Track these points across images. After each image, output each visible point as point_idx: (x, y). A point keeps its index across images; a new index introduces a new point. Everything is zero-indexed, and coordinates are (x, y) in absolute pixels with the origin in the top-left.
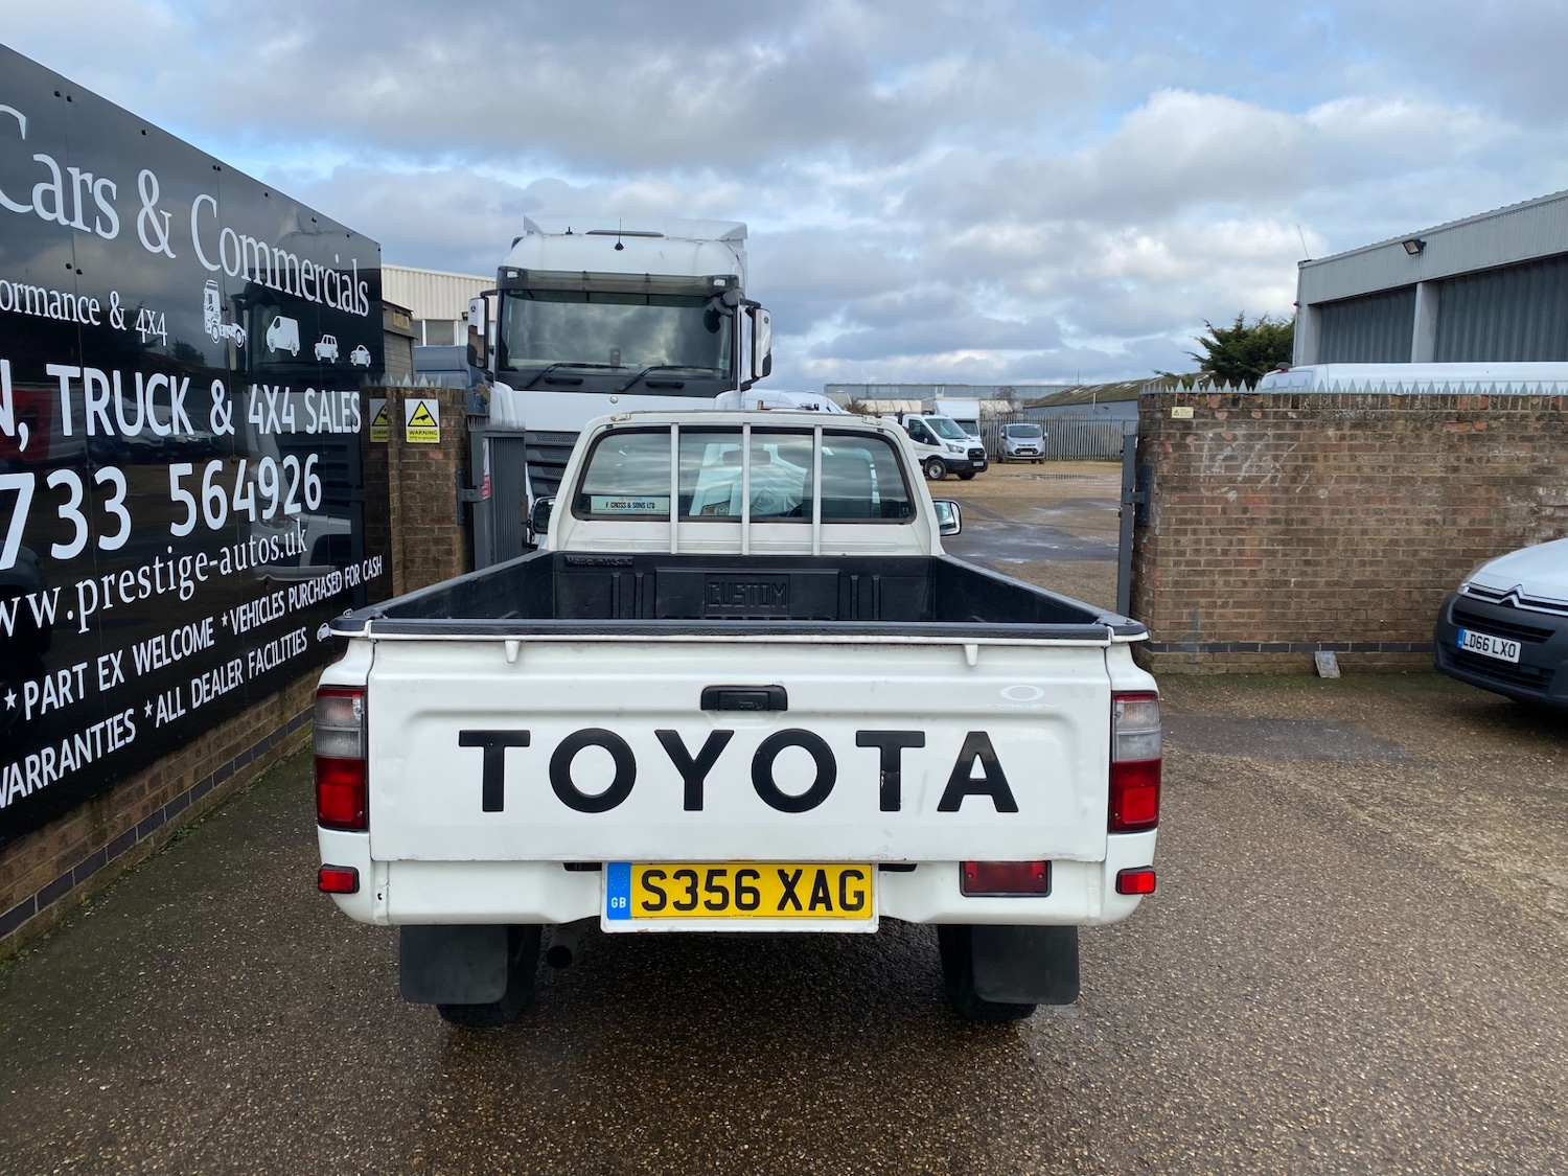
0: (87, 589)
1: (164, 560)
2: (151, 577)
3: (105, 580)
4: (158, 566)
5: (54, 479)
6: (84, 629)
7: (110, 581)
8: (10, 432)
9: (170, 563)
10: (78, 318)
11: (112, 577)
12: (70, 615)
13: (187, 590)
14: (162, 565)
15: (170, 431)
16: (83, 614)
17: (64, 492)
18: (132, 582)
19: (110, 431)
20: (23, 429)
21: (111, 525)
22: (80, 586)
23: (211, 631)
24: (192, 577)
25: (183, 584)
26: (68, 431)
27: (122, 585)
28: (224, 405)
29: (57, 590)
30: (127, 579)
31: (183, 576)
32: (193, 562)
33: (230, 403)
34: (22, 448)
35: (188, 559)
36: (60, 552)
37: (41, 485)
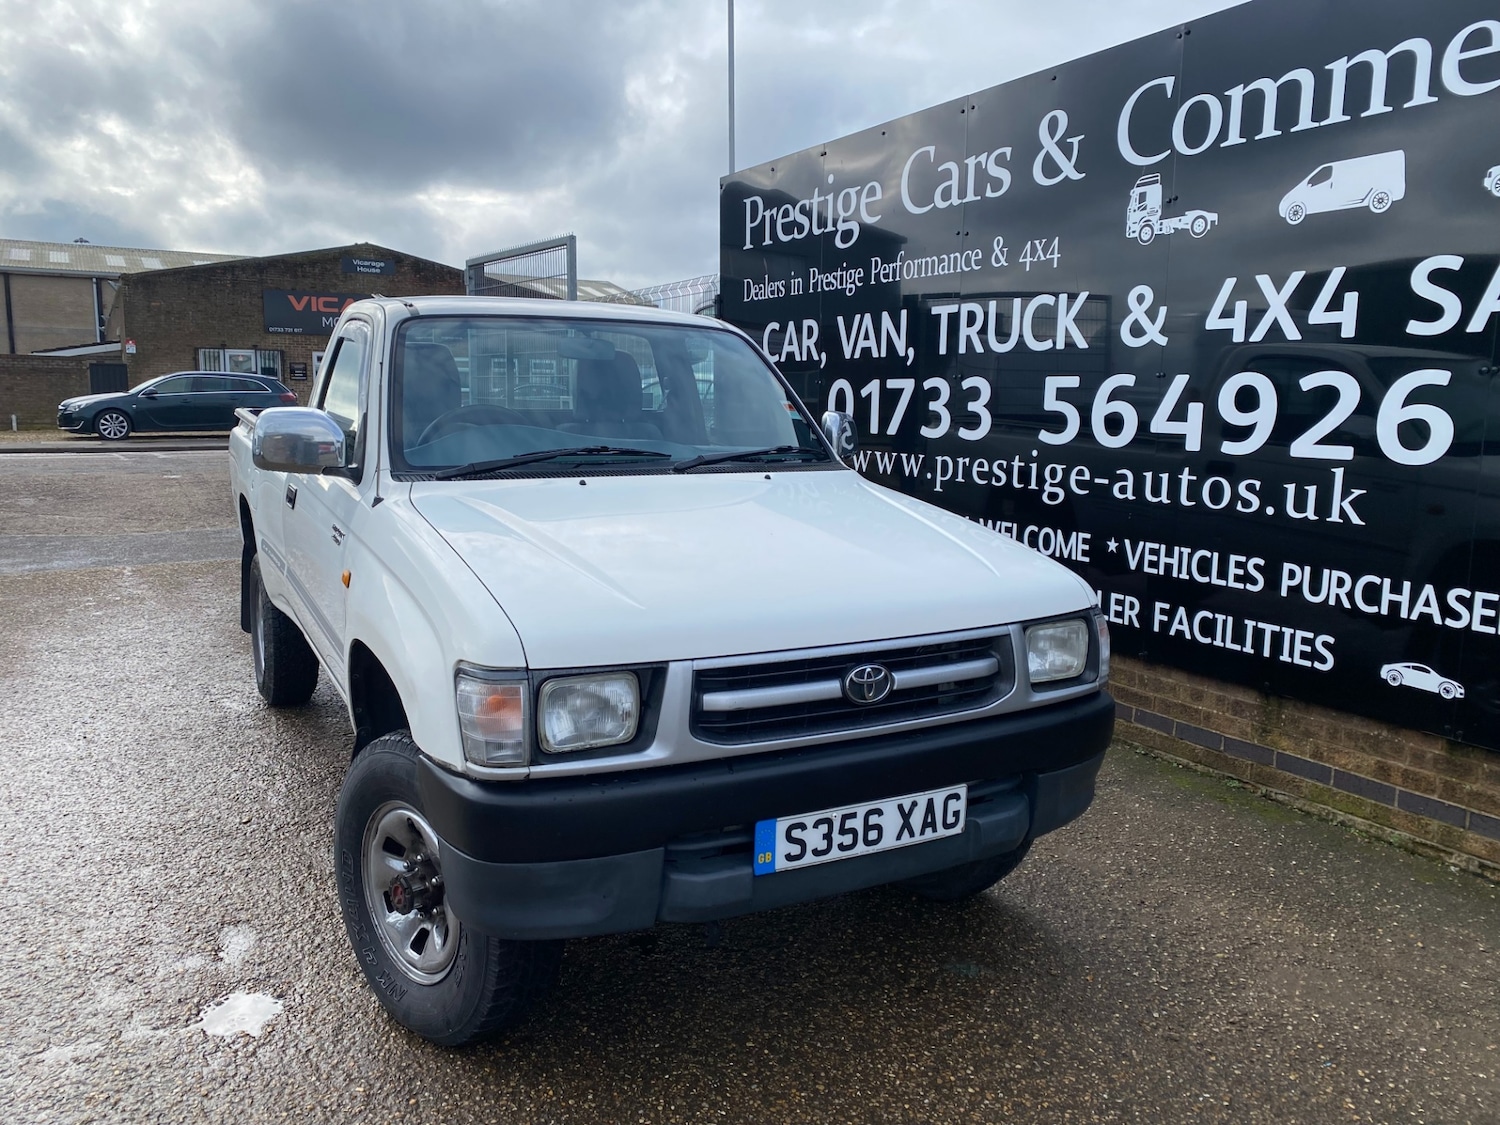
0: (945, 463)
1: (1027, 459)
2: (1009, 472)
3: (961, 460)
4: (1017, 464)
5: (928, 384)
6: (938, 488)
7: (964, 463)
8: (902, 353)
9: (1034, 466)
10: (961, 268)
11: (967, 460)
12: (929, 476)
13: (1054, 496)
14: (1022, 464)
15: (1052, 345)
16: (939, 478)
17: (935, 393)
18: (986, 469)
19: (979, 349)
20: (911, 352)
21: (973, 421)
22: (939, 459)
23: (1087, 547)
24: (1064, 484)
25: (1048, 488)
26: (943, 350)
27: (975, 469)
28: (1152, 314)
29: (921, 456)
30: (981, 465)
31: (1049, 481)
32: (1067, 473)
33: (1163, 310)
34: (909, 363)
35: (1059, 468)
36: (926, 432)
37: (918, 387)
